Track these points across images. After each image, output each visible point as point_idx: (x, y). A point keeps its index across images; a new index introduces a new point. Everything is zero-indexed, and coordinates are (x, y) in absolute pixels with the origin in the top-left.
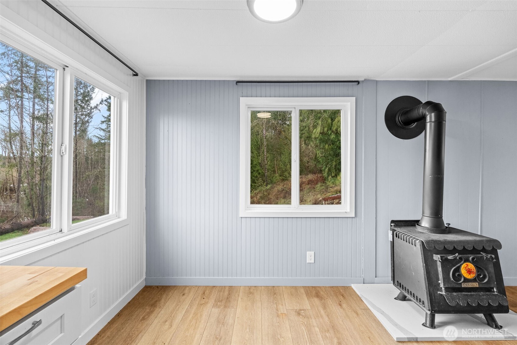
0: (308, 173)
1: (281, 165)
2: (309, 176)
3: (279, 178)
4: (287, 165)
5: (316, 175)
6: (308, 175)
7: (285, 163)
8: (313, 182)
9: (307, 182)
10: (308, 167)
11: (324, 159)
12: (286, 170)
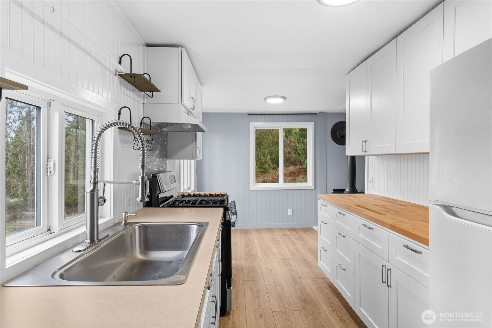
0: (290, 165)
1: (261, 156)
2: (290, 168)
3: (259, 171)
4: (267, 156)
5: (298, 167)
6: (289, 166)
7: (265, 154)
8: (295, 174)
9: (288, 174)
10: (290, 158)
11: (303, 152)
12: (266, 162)
